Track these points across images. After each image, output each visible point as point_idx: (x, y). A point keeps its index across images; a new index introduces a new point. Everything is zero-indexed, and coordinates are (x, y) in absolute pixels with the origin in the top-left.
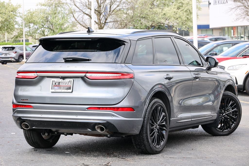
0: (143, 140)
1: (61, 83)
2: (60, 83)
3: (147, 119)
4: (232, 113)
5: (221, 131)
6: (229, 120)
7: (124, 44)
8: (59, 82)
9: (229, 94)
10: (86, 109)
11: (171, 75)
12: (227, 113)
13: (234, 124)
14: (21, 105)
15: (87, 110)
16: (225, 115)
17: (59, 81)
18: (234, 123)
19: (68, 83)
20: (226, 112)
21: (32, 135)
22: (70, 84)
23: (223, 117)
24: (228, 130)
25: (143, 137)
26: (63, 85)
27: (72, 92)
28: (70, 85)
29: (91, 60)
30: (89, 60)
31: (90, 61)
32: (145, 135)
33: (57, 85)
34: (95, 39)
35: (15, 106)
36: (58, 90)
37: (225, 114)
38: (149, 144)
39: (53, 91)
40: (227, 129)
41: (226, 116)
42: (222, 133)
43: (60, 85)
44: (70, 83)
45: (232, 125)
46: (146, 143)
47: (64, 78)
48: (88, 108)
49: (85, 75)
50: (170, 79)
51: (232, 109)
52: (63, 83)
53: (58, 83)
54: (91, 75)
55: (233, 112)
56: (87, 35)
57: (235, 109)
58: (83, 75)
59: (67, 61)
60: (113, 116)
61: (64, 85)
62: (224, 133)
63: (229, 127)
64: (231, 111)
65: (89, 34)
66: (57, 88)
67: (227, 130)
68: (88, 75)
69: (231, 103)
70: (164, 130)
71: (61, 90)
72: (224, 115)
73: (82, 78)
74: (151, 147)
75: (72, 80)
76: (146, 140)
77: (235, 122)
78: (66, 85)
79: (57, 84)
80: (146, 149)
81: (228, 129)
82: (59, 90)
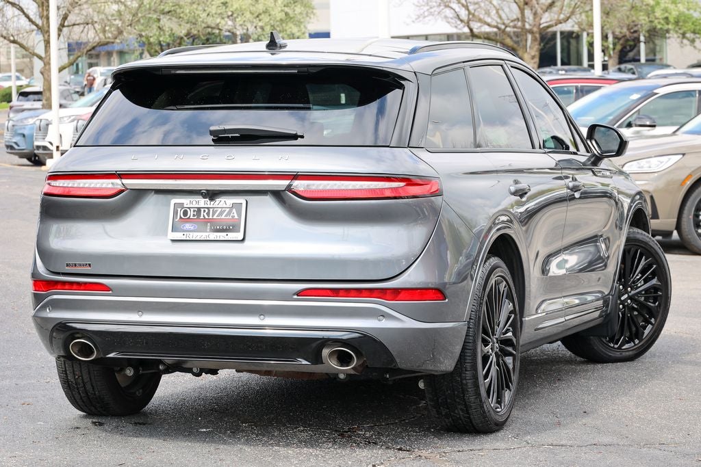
0: (464, 391)
1: (204, 211)
2: (202, 210)
3: (475, 324)
4: (643, 292)
5: (616, 346)
6: (636, 313)
7: (402, 87)
8: (199, 209)
9: (639, 237)
10: (294, 294)
11: (525, 181)
12: (633, 292)
13: (650, 327)
14: (64, 283)
15: (296, 297)
16: (626, 300)
17: (197, 206)
18: (652, 324)
19: (228, 210)
20: (629, 289)
21: (86, 377)
22: (236, 215)
23: (621, 306)
24: (635, 345)
25: (464, 382)
26: (211, 217)
27: (243, 240)
28: (236, 217)
29: (302, 137)
30: (295, 137)
31: (299, 141)
32: (469, 374)
33: (192, 217)
36: (195, 234)
37: (626, 296)
38: (481, 401)
39: (179, 236)
40: (631, 340)
41: (629, 301)
42: (619, 353)
43: (202, 217)
44: (234, 210)
45: (645, 328)
46: (472, 399)
47: (212, 195)
48: (300, 293)
49: (290, 186)
51: (646, 281)
52: (211, 210)
53: (194, 211)
54: (308, 186)
55: (647, 290)
56: (267, 58)
57: (654, 281)
58: (282, 184)
59: (222, 139)
60: (384, 315)
61: (215, 217)
62: (624, 354)
63: (638, 335)
64: (642, 286)
65: (272, 54)
66: (192, 228)
67: (632, 344)
68: (299, 185)
69: (643, 262)
71: (207, 234)
72: (622, 298)
73: (277, 195)
74: (484, 412)
75: (241, 200)
76: (471, 390)
77: (653, 320)
78: (223, 217)
79: (191, 213)
80: (469, 418)
81: (634, 343)
82: (199, 234)
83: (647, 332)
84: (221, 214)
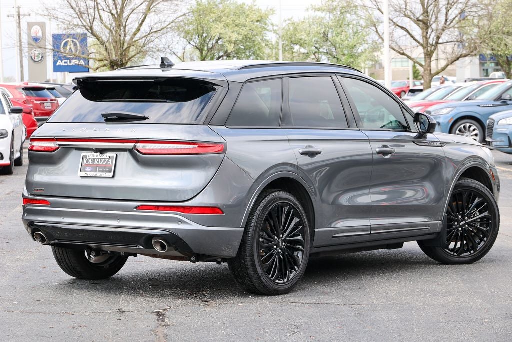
1: (97, 160)
4: (479, 220)
5: (456, 254)
6: (473, 234)
7: (215, 89)
8: (94, 159)
9: (472, 185)
10: (135, 208)
11: (317, 147)
12: (469, 221)
13: (483, 243)
14: (36, 200)
15: (135, 210)
16: (464, 225)
17: (93, 157)
18: (484, 241)
19: (107, 159)
20: (467, 218)
21: (65, 255)
22: (111, 163)
23: (460, 229)
24: (471, 254)
26: (99, 164)
27: (114, 176)
28: (111, 164)
29: (148, 118)
30: (145, 118)
31: (147, 121)
32: (248, 259)
33: (90, 163)
34: (160, 79)
35: (27, 201)
36: (91, 173)
37: (464, 222)
38: (258, 275)
39: (83, 174)
40: (469, 251)
41: (467, 226)
42: (457, 259)
43: (95, 163)
44: (110, 160)
45: (479, 243)
46: (252, 273)
47: (102, 151)
48: (137, 208)
49: (135, 146)
50: (312, 154)
51: (481, 212)
52: (100, 159)
53: (92, 160)
54: (144, 146)
55: (482, 219)
56: (159, 73)
57: (486, 213)
58: (130, 145)
59: (110, 119)
60: (182, 222)
61: (101, 164)
62: (462, 259)
63: (474, 248)
64: (478, 216)
65: (163, 71)
66: (90, 170)
67: (469, 253)
68: (140, 146)
69: (476, 201)
70: (300, 250)
71: (96, 173)
72: (461, 224)
73: (131, 151)
74: (262, 282)
75: (114, 154)
76: (251, 269)
77: (486, 239)
78: (105, 164)
79: (90, 161)
81: (470, 252)
82: (93, 173)
83: (480, 246)
84: (104, 162)
